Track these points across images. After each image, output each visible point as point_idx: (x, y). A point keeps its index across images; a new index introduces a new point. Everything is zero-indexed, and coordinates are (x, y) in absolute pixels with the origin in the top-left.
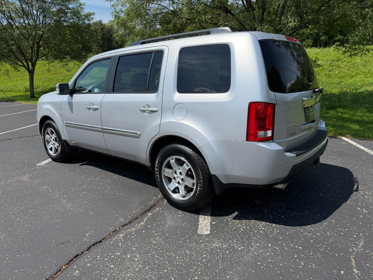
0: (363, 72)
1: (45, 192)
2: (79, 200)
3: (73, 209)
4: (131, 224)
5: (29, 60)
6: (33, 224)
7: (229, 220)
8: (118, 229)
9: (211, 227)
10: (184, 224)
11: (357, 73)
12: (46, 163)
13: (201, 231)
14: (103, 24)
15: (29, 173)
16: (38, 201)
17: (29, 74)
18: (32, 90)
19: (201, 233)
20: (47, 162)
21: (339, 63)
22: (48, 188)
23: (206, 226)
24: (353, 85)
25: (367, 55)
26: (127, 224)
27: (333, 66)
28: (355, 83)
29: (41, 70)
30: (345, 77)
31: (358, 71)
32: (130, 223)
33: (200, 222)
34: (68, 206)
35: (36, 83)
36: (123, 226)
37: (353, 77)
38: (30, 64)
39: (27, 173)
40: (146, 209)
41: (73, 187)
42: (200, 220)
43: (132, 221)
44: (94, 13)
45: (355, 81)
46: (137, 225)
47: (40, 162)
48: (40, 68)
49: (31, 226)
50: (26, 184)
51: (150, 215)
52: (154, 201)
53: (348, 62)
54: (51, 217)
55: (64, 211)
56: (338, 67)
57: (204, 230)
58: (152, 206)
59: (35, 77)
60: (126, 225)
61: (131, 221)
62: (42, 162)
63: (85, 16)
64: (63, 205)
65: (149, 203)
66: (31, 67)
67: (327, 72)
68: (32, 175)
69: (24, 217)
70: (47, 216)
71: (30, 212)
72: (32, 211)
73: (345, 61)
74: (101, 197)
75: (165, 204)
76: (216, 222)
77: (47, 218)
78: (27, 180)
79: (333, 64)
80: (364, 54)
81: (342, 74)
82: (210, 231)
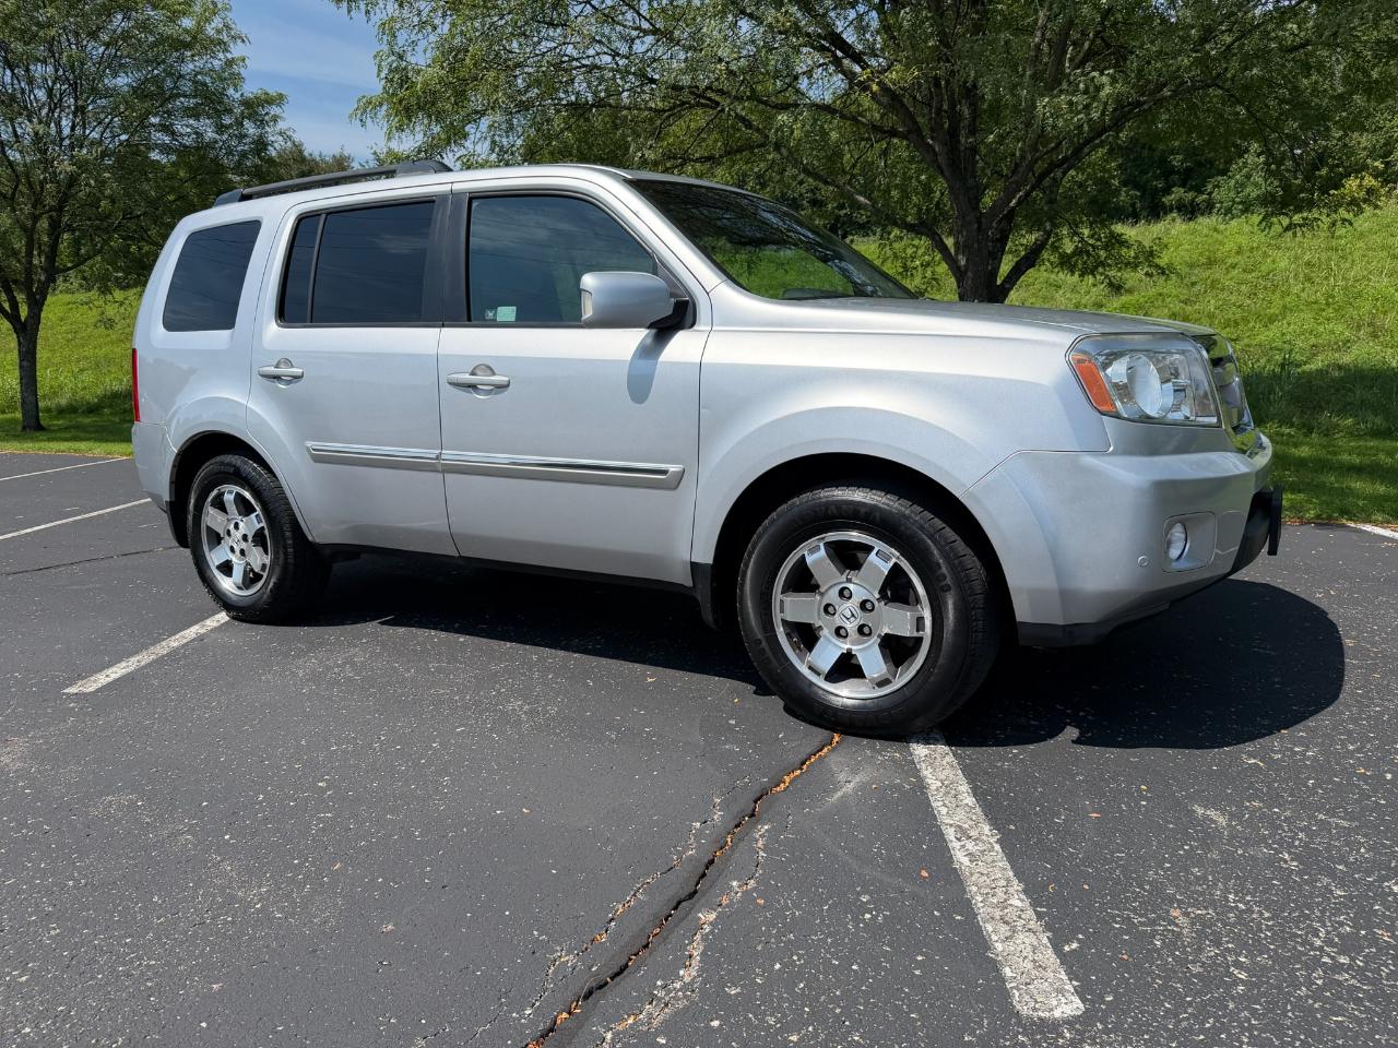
0: (1308, 304)
1: (118, 822)
2: (306, 860)
3: (281, 910)
4: (626, 981)
5: (15, 282)
6: (66, 1017)
7: (1141, 924)
8: (565, 1015)
9: (1072, 976)
10: (919, 965)
11: (1285, 307)
12: (109, 680)
13: (1027, 998)
14: (309, 158)
15: (26, 732)
16: (85, 876)
17: (18, 337)
18: (31, 398)
19: (1040, 1013)
20: (114, 677)
21: (1217, 273)
22: (133, 803)
23: (1038, 965)
24: (1278, 350)
25: (1351, 224)
26: (607, 983)
27: (1193, 284)
28: (1285, 343)
29: (64, 328)
30: (1246, 320)
31: (1288, 299)
32: (618, 974)
33: (999, 947)
34: (255, 895)
35: (45, 377)
36: (586, 997)
37: (1272, 319)
38: (20, 297)
39: (18, 734)
40: (676, 889)
41: (265, 793)
42: (994, 938)
43: (626, 966)
44: (281, 97)
45: (1283, 334)
46: (664, 987)
47: (80, 677)
48: (62, 319)
49: (50, 1033)
50: (15, 789)
51: (711, 923)
52: (698, 842)
53: (1244, 271)
54: (168, 963)
55: (233, 922)
56: (1213, 287)
57: (1047, 994)
58: (701, 871)
59: (42, 354)
60: (600, 987)
61: (624, 962)
62: (92, 678)
63: (247, 103)
64: (222, 889)
65: (680, 855)
66: (24, 312)
67: (1177, 307)
68: (46, 743)
69: (9, 974)
70: (140, 958)
71: (41, 945)
72: (52, 932)
73: (1234, 268)
74: (421, 835)
75: (761, 853)
76: (1079, 940)
77: (142, 973)
78: (19, 765)
79: (1194, 279)
80: (1344, 220)
81: (1233, 313)
82: (1080, 993)
